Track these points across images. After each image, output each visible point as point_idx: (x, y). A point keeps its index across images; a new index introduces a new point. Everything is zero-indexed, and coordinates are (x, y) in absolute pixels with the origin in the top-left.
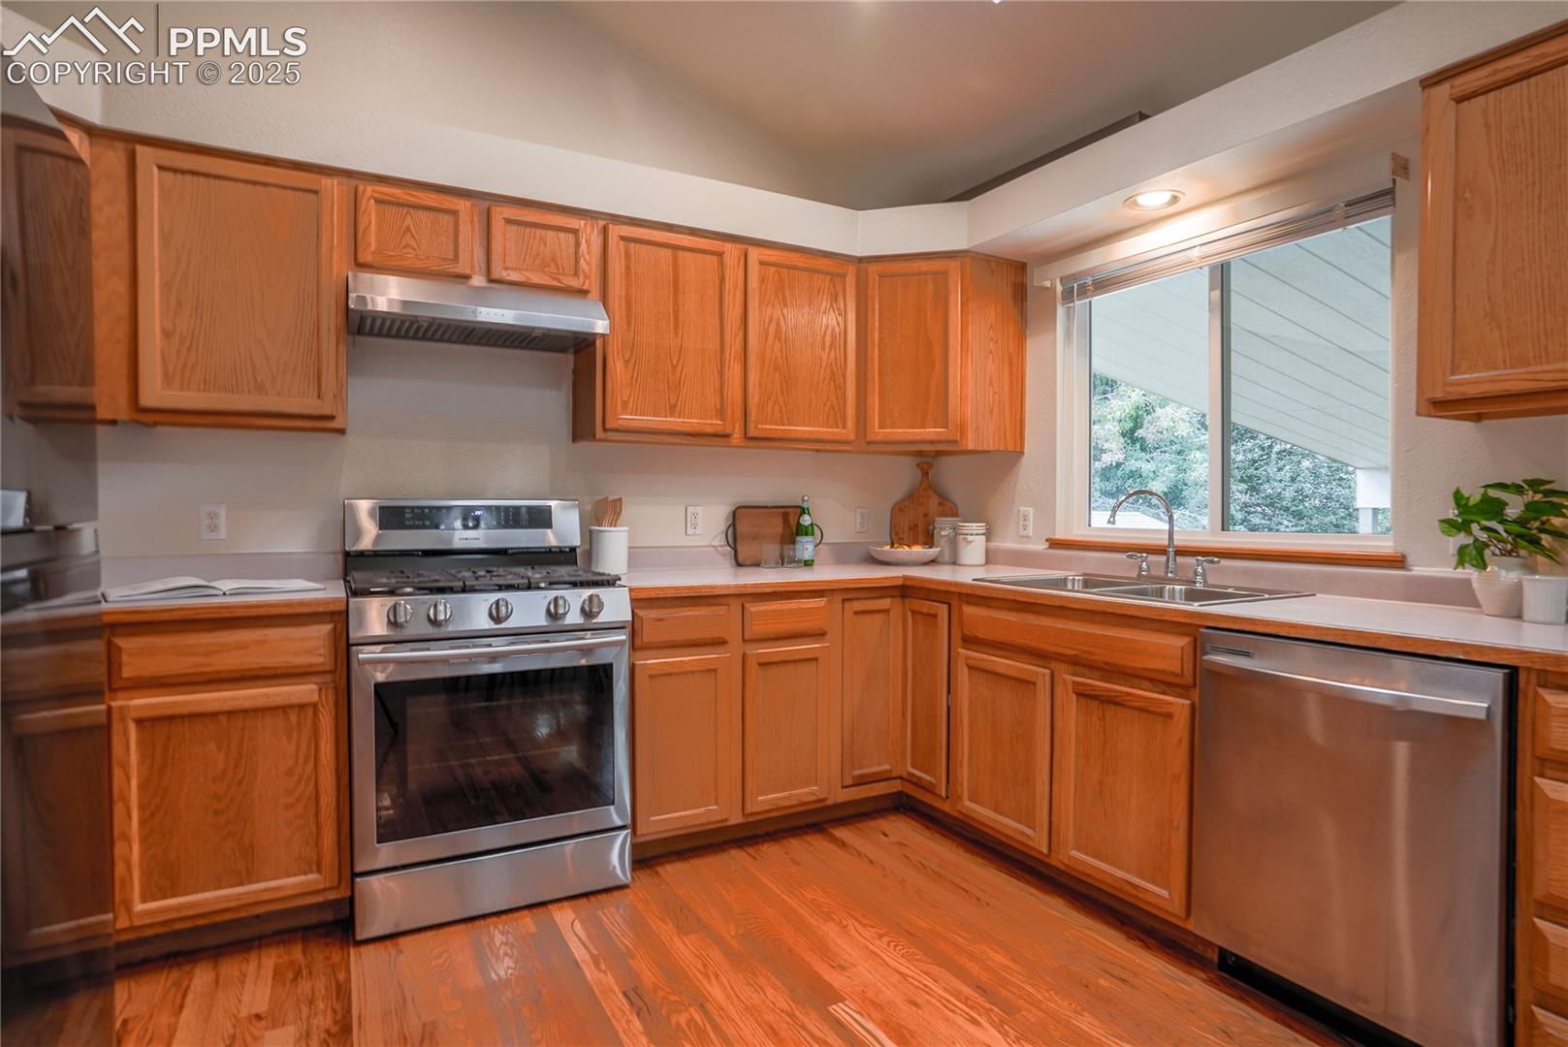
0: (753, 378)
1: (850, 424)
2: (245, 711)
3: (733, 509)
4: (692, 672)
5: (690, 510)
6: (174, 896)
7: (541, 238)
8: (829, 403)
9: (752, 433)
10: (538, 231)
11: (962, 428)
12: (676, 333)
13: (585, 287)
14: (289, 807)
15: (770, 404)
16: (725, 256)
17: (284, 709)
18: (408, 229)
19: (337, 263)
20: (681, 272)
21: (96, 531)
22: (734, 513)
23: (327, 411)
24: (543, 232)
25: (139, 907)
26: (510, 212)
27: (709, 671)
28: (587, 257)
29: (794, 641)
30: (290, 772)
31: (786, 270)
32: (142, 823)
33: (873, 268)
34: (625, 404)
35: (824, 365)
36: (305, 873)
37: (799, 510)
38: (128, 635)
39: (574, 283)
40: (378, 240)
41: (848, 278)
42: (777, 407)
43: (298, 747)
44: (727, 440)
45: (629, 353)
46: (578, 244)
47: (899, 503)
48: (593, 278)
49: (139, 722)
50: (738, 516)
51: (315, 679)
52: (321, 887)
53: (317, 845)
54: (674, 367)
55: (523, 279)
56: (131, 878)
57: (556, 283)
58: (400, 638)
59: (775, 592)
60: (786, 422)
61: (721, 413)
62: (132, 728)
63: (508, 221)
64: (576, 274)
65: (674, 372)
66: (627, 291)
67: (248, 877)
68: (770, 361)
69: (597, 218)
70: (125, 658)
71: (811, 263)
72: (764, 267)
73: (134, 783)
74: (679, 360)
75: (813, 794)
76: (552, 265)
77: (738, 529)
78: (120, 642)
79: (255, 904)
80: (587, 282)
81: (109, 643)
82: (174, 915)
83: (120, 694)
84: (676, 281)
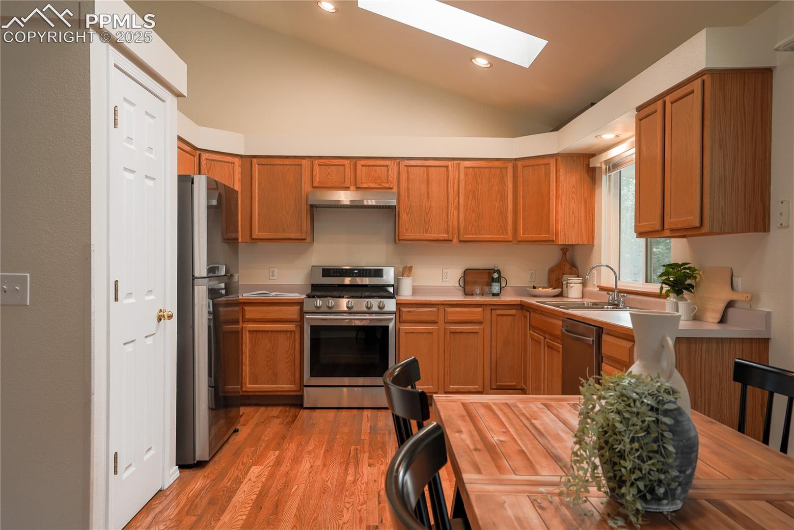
0: (462, 216)
1: (509, 233)
2: (276, 331)
3: (464, 270)
4: (423, 333)
5: (444, 271)
6: (256, 384)
7: (375, 170)
8: (499, 225)
9: (461, 239)
10: (373, 167)
11: (557, 234)
12: (428, 201)
13: (391, 187)
14: (287, 362)
15: (470, 226)
16: (449, 167)
17: (286, 332)
18: (329, 173)
19: (306, 187)
20: (430, 176)
21: (238, 276)
22: (464, 272)
23: (304, 238)
24: (375, 167)
25: (248, 385)
26: (363, 162)
27: (429, 333)
28: (392, 175)
29: (467, 324)
30: (287, 351)
31: (478, 169)
32: (249, 361)
33: (520, 164)
34: (407, 230)
35: (497, 208)
36: (291, 384)
37: (493, 271)
38: (248, 306)
39: (387, 185)
40: (319, 179)
41: (508, 169)
42: (473, 228)
43: (290, 344)
44: (451, 242)
45: (409, 210)
46: (388, 171)
47: (552, 268)
48: (395, 183)
49: (249, 331)
50: (467, 272)
51: (295, 323)
52: (295, 389)
53: (294, 376)
54: (427, 214)
55: (368, 186)
56: (246, 376)
57: (380, 187)
58: (319, 312)
59: (457, 304)
60: (478, 234)
61: (447, 232)
62: (248, 332)
63: (362, 166)
64: (387, 182)
65: (427, 216)
66: (408, 186)
67: (275, 382)
68: (470, 208)
69: (396, 159)
70: (246, 313)
71: (490, 164)
72: (467, 169)
73: (248, 350)
74: (429, 211)
75: (475, 388)
76: (379, 180)
77: (466, 278)
78: (245, 308)
79: (277, 391)
80: (392, 184)
81: (243, 308)
82: (256, 390)
83: (245, 323)
84: (428, 180)
